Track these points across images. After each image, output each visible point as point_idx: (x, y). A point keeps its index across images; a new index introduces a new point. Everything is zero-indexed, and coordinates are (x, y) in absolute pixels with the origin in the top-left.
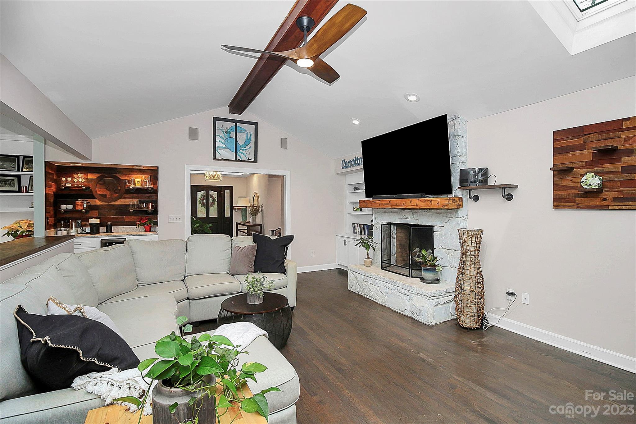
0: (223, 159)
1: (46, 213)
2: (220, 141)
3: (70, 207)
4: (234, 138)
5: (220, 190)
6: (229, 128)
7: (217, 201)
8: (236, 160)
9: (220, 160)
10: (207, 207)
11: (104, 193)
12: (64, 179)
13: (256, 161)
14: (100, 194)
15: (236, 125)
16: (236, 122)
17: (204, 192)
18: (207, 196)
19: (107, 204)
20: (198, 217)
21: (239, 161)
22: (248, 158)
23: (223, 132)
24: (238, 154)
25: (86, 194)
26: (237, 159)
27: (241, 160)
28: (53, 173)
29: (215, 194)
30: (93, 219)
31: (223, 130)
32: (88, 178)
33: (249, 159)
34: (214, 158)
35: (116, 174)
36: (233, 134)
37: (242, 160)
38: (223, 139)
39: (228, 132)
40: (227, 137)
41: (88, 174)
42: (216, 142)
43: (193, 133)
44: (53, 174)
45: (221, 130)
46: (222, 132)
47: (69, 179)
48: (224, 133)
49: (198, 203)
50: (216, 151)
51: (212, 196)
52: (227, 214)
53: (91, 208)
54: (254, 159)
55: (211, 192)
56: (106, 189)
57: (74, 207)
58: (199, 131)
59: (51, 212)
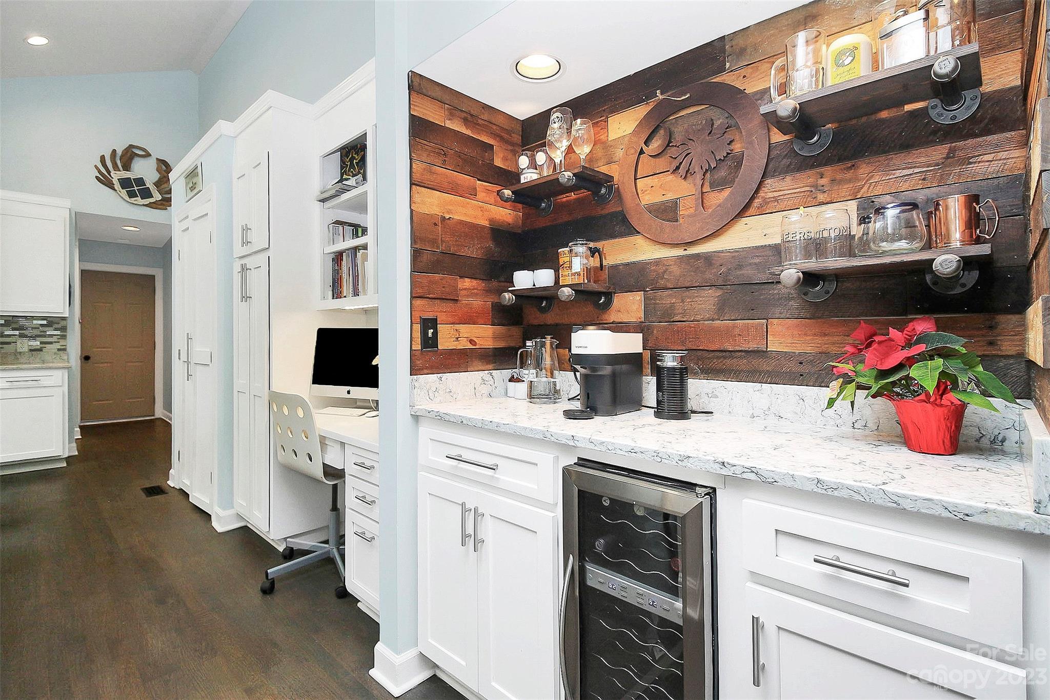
3: (543, 278)
11: (669, 197)
19: (680, 252)
57: (555, 279)
59: (464, 301)
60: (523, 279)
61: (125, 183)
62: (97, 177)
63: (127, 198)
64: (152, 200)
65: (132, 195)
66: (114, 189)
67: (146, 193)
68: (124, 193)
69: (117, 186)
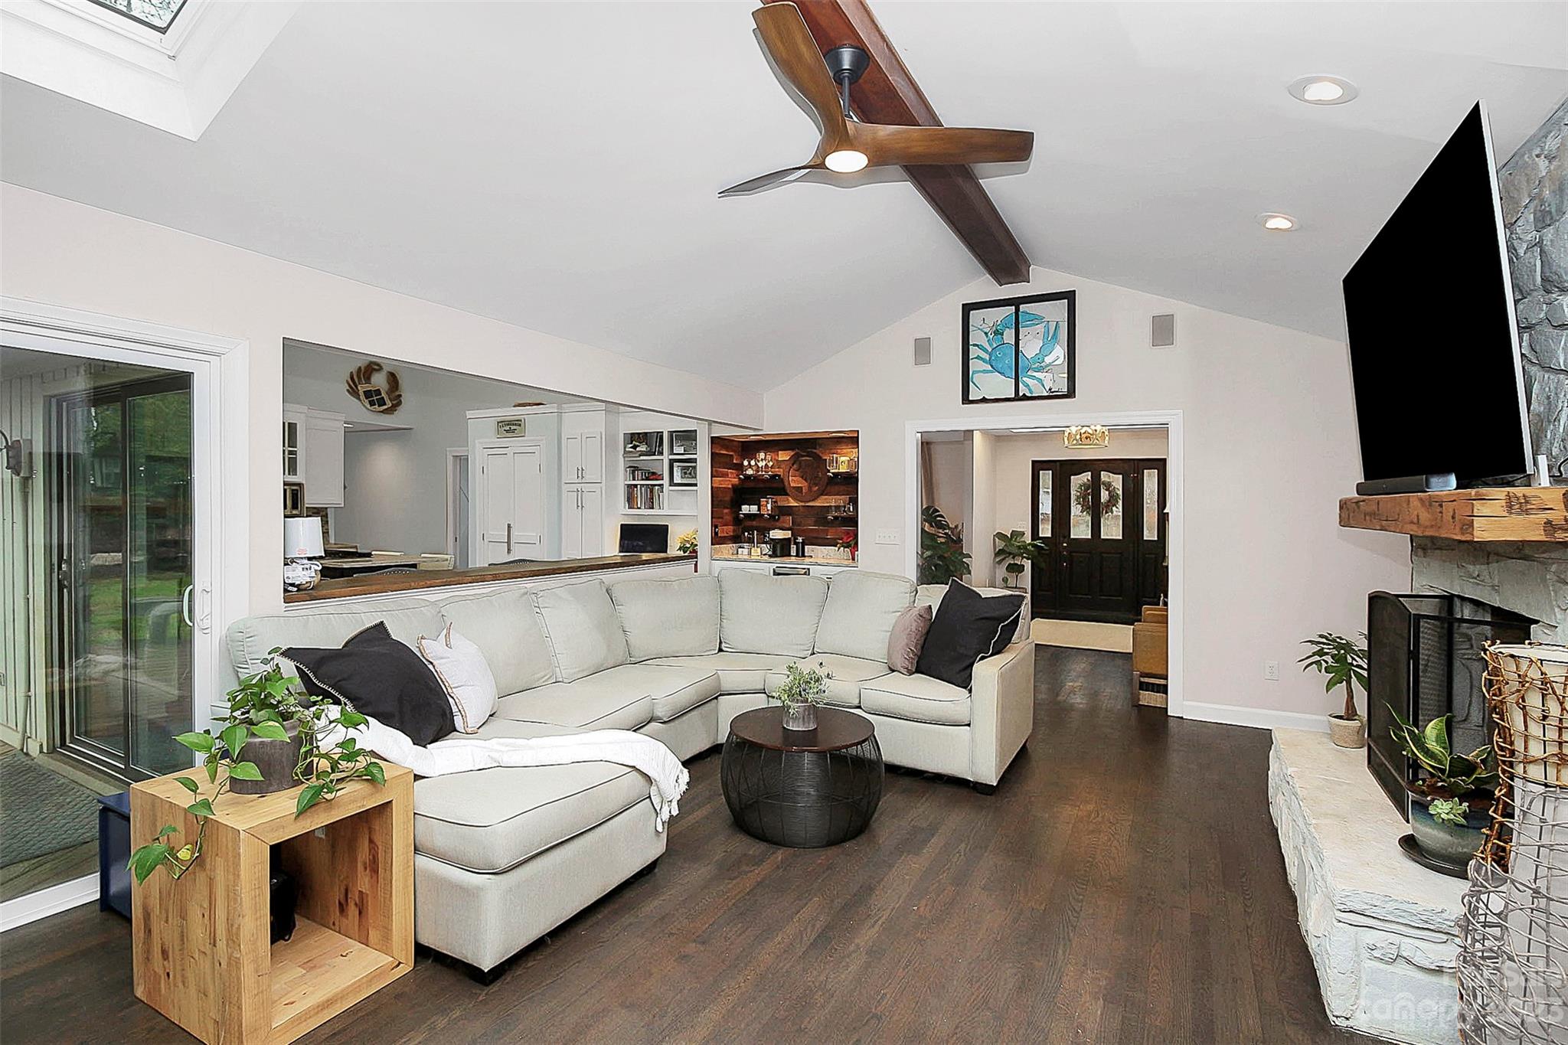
0: (984, 400)
1: (712, 518)
2: (978, 358)
3: (754, 509)
4: (1013, 343)
5: (1132, 470)
6: (999, 322)
7: (1121, 498)
8: (1018, 398)
9: (977, 403)
10: (1096, 511)
11: (800, 485)
12: (746, 463)
13: (1071, 393)
14: (794, 487)
15: (1017, 311)
16: (1016, 302)
17: (1086, 477)
18: (1095, 485)
19: (803, 504)
20: (1072, 537)
21: (1025, 398)
22: (1050, 389)
23: (986, 334)
24: (1024, 383)
25: (774, 486)
26: (1021, 394)
27: (1029, 395)
28: (731, 453)
29: (1117, 481)
30: (776, 531)
31: (985, 330)
32: (780, 459)
33: (1052, 390)
34: (966, 399)
35: (815, 449)
36: (1009, 336)
37: (1034, 395)
38: (985, 351)
39: (996, 333)
40: (994, 344)
41: (780, 452)
42: (971, 361)
43: (922, 350)
44: (732, 455)
45: (981, 330)
46: (984, 335)
47: (753, 463)
48: (987, 337)
49: (1073, 503)
50: (971, 383)
51: (1108, 486)
52: (1150, 534)
53: (782, 511)
54: (1066, 390)
55: (1105, 476)
56: (802, 477)
57: (759, 510)
58: (934, 343)
59: (725, 517)
60: (745, 509)
61: (368, 394)
62: (348, 390)
63: (368, 406)
64: (385, 407)
65: (372, 403)
66: (359, 399)
67: (382, 402)
68: (367, 403)
69: (362, 397)
